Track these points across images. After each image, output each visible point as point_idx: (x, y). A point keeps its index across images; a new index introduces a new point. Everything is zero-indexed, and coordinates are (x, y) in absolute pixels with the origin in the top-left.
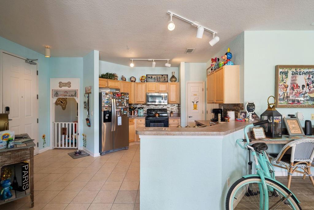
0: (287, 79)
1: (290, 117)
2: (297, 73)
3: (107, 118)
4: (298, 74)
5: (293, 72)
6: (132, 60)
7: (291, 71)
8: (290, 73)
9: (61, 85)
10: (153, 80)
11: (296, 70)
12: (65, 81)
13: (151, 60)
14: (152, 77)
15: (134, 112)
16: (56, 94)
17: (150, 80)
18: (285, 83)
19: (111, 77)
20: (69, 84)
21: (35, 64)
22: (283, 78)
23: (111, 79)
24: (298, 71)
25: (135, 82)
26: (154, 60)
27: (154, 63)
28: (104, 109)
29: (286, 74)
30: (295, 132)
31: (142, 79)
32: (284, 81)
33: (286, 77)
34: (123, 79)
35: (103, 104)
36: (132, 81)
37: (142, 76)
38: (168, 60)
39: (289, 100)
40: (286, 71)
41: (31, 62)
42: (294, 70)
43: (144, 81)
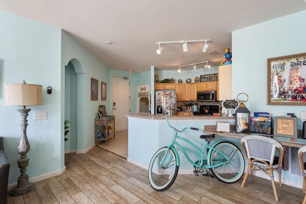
0: (284, 72)
1: (290, 116)
2: (299, 63)
3: (160, 111)
4: (302, 64)
5: (293, 63)
6: (180, 67)
7: (289, 62)
8: (288, 64)
9: (142, 89)
10: (205, 80)
11: (297, 60)
12: (143, 87)
13: (193, 64)
14: (205, 77)
15: (189, 108)
16: (140, 95)
17: (203, 80)
18: (280, 77)
19: (168, 82)
20: (144, 89)
21: (128, 79)
22: (277, 71)
23: (168, 83)
24: (302, 61)
25: (190, 83)
26: (195, 64)
27: (195, 67)
28: (157, 105)
29: (282, 67)
30: (284, 132)
31: (196, 80)
32: (280, 75)
33: (281, 70)
34: (180, 82)
35: (156, 101)
36: (188, 83)
37: (196, 77)
38: (207, 62)
39: (287, 96)
40: (282, 63)
41: (126, 78)
42: (295, 60)
43: (197, 81)
